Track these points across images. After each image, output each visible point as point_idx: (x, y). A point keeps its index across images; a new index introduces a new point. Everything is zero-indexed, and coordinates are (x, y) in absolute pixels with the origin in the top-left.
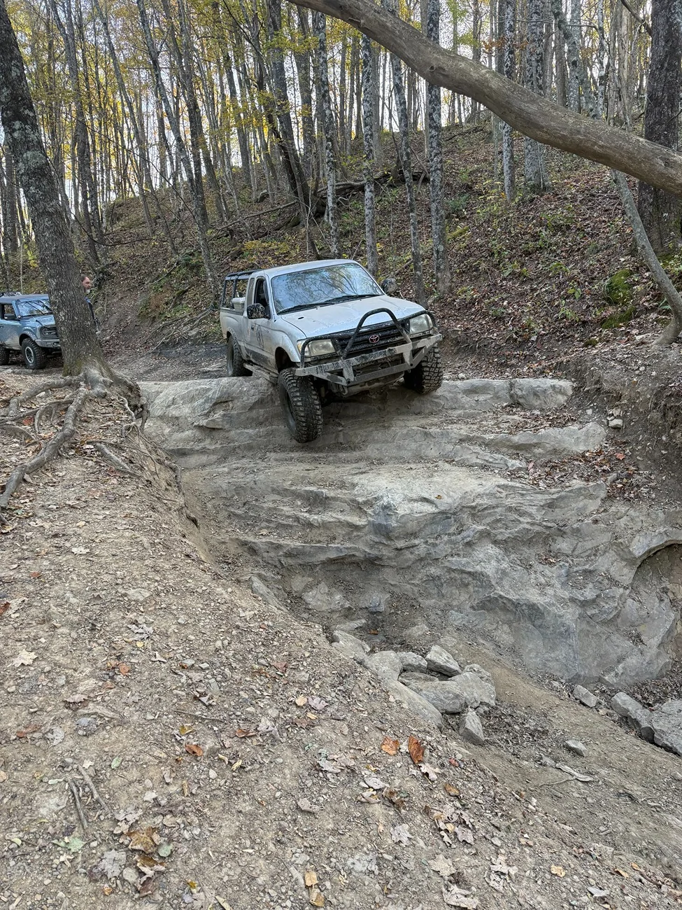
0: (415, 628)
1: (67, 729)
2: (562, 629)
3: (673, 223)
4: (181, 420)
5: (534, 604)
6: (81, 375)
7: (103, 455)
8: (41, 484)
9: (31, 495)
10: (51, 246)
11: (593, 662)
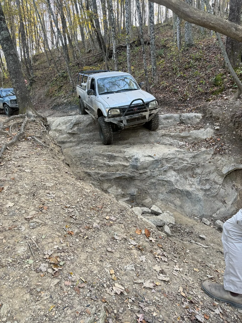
0: (147, 200)
1: (26, 227)
2: (198, 199)
3: (238, 56)
4: (62, 131)
5: (188, 191)
6: (26, 114)
7: (35, 140)
8: (13, 150)
9: (9, 153)
10: (13, 67)
11: (209, 210)
